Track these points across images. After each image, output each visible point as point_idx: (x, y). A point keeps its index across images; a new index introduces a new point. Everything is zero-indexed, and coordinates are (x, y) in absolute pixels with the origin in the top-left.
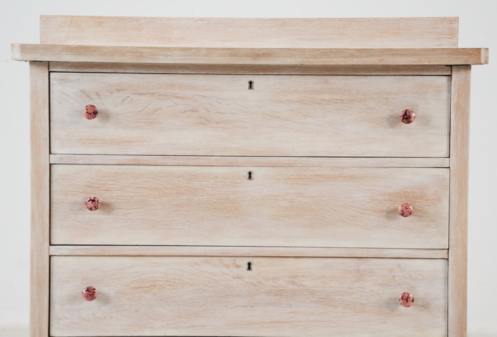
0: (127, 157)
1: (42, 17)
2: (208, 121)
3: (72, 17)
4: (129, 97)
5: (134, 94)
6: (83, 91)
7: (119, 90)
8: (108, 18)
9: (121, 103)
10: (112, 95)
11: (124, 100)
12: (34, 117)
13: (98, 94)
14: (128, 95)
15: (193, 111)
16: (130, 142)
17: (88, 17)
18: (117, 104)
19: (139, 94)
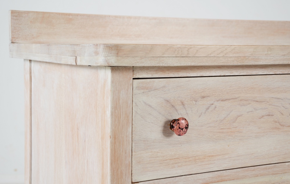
0: (211, 175)
1: (13, 12)
2: (282, 125)
3: (44, 13)
4: (213, 104)
5: (218, 101)
6: (168, 101)
7: (203, 97)
8: (77, 15)
9: (205, 112)
10: (197, 103)
11: (208, 109)
12: (115, 138)
13: (183, 104)
14: (212, 102)
15: (269, 115)
16: (213, 156)
17: (59, 14)
18: (201, 113)
19: (222, 100)
